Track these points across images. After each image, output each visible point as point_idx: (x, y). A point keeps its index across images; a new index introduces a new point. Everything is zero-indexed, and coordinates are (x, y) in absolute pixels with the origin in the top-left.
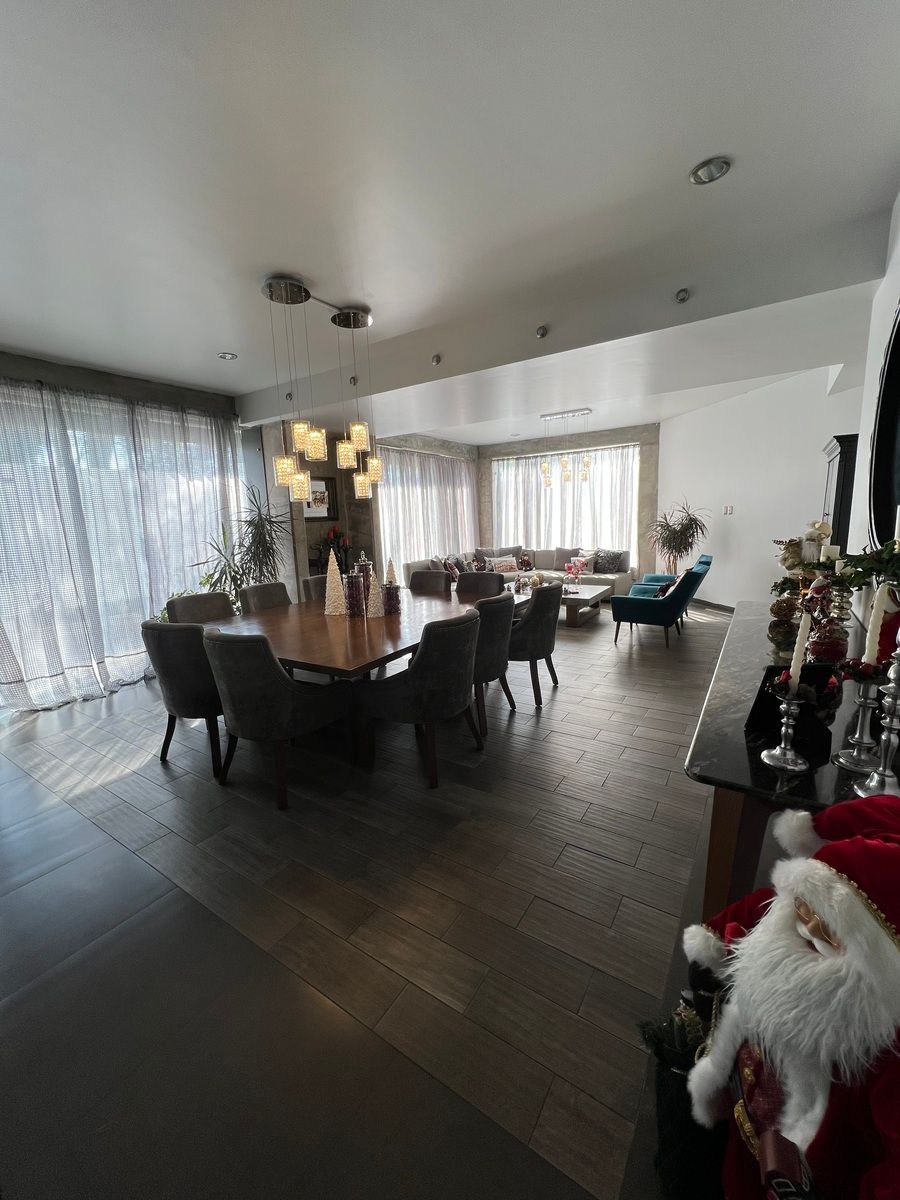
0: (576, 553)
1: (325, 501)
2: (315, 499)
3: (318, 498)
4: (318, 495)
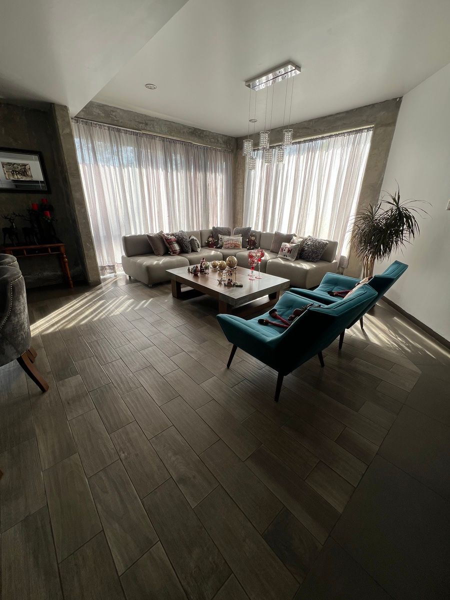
0: (288, 239)
1: (28, 173)
2: (13, 171)
3: (17, 170)
4: (16, 167)
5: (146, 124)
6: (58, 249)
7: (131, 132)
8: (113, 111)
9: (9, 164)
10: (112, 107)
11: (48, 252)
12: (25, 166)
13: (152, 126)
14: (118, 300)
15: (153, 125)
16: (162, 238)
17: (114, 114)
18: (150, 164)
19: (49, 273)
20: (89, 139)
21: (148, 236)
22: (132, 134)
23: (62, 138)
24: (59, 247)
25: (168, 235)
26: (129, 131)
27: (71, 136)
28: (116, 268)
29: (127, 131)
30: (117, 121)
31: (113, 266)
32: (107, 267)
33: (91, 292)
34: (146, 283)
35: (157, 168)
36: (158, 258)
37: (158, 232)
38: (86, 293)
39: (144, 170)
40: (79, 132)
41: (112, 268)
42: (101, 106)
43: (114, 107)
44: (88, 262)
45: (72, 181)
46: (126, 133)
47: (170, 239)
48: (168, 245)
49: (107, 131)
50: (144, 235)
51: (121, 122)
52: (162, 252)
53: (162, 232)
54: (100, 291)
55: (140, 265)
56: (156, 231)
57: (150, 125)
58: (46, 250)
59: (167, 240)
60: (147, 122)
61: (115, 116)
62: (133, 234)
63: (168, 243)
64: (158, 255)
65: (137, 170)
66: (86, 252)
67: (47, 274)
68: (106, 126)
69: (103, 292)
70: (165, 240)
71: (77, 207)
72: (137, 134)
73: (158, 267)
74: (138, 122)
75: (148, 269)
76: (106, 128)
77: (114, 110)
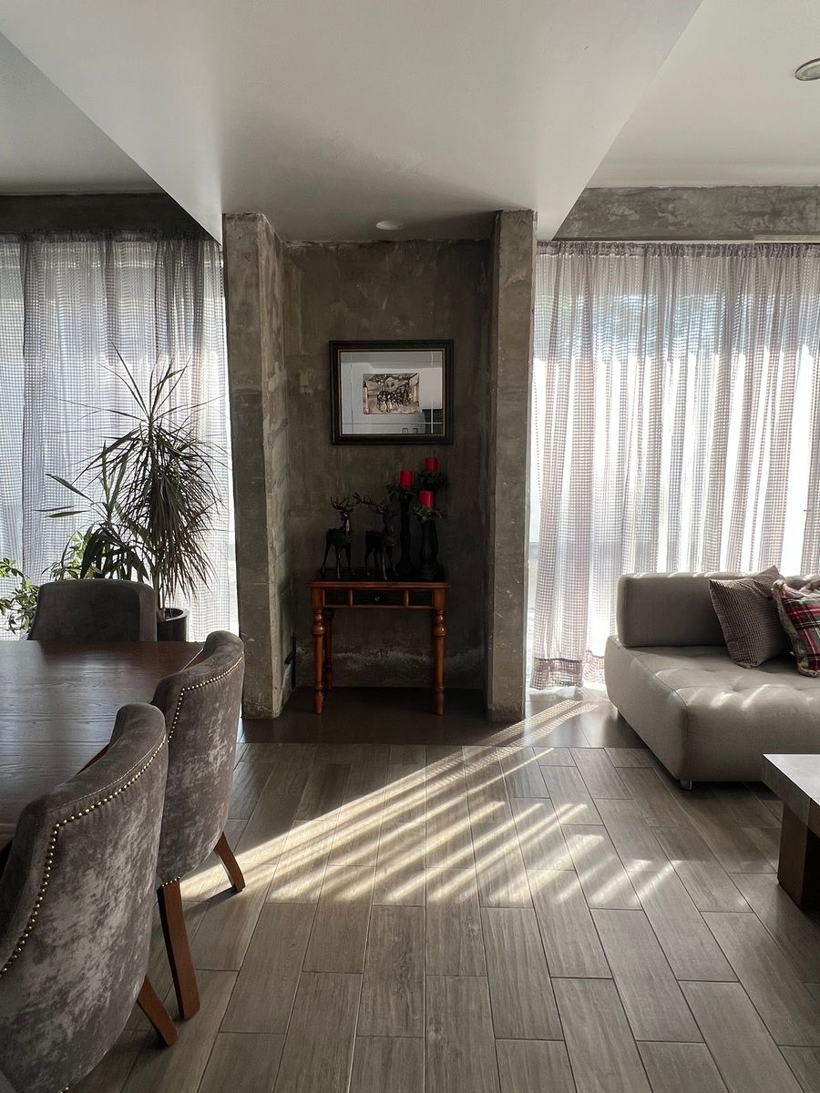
1: (410, 396)
2: (382, 393)
3: (391, 389)
4: (390, 384)
5: (776, 214)
6: (427, 597)
7: (717, 247)
8: (668, 200)
9: (377, 378)
10: (667, 189)
11: (402, 603)
12: (409, 379)
13: (796, 215)
14: (547, 820)
15: (801, 213)
16: (770, 598)
17: (670, 207)
18: (768, 337)
19: (400, 655)
20: (582, 288)
21: (715, 587)
22: (717, 254)
23: (502, 295)
24: (431, 592)
25: (796, 584)
26: (709, 246)
27: (526, 286)
28: (585, 667)
29: (702, 246)
30: (675, 224)
31: (578, 663)
32: (557, 663)
33: (480, 749)
34: (673, 767)
35: (793, 346)
36: (739, 675)
37: (756, 570)
38: (465, 749)
39: (742, 357)
40: (558, 276)
41: (573, 667)
42: (634, 195)
43: (675, 189)
44: (498, 645)
45: (503, 409)
46: (699, 254)
47: (806, 606)
48: (792, 630)
49: (638, 258)
50: (701, 579)
51: (690, 226)
52: (761, 655)
53: (774, 572)
54: (507, 752)
55: (660, 696)
56: (750, 566)
57: (790, 213)
58: (397, 597)
59: (793, 607)
60: (778, 207)
61: (673, 213)
62: (662, 568)
63: (795, 621)
64: (742, 660)
65: (716, 360)
66: (498, 615)
67: (397, 655)
68: (637, 246)
69: (515, 759)
70: (781, 608)
71: (501, 483)
72: (735, 251)
73: (728, 720)
74: (749, 213)
75: (690, 721)
76: (639, 250)
77: (673, 194)
